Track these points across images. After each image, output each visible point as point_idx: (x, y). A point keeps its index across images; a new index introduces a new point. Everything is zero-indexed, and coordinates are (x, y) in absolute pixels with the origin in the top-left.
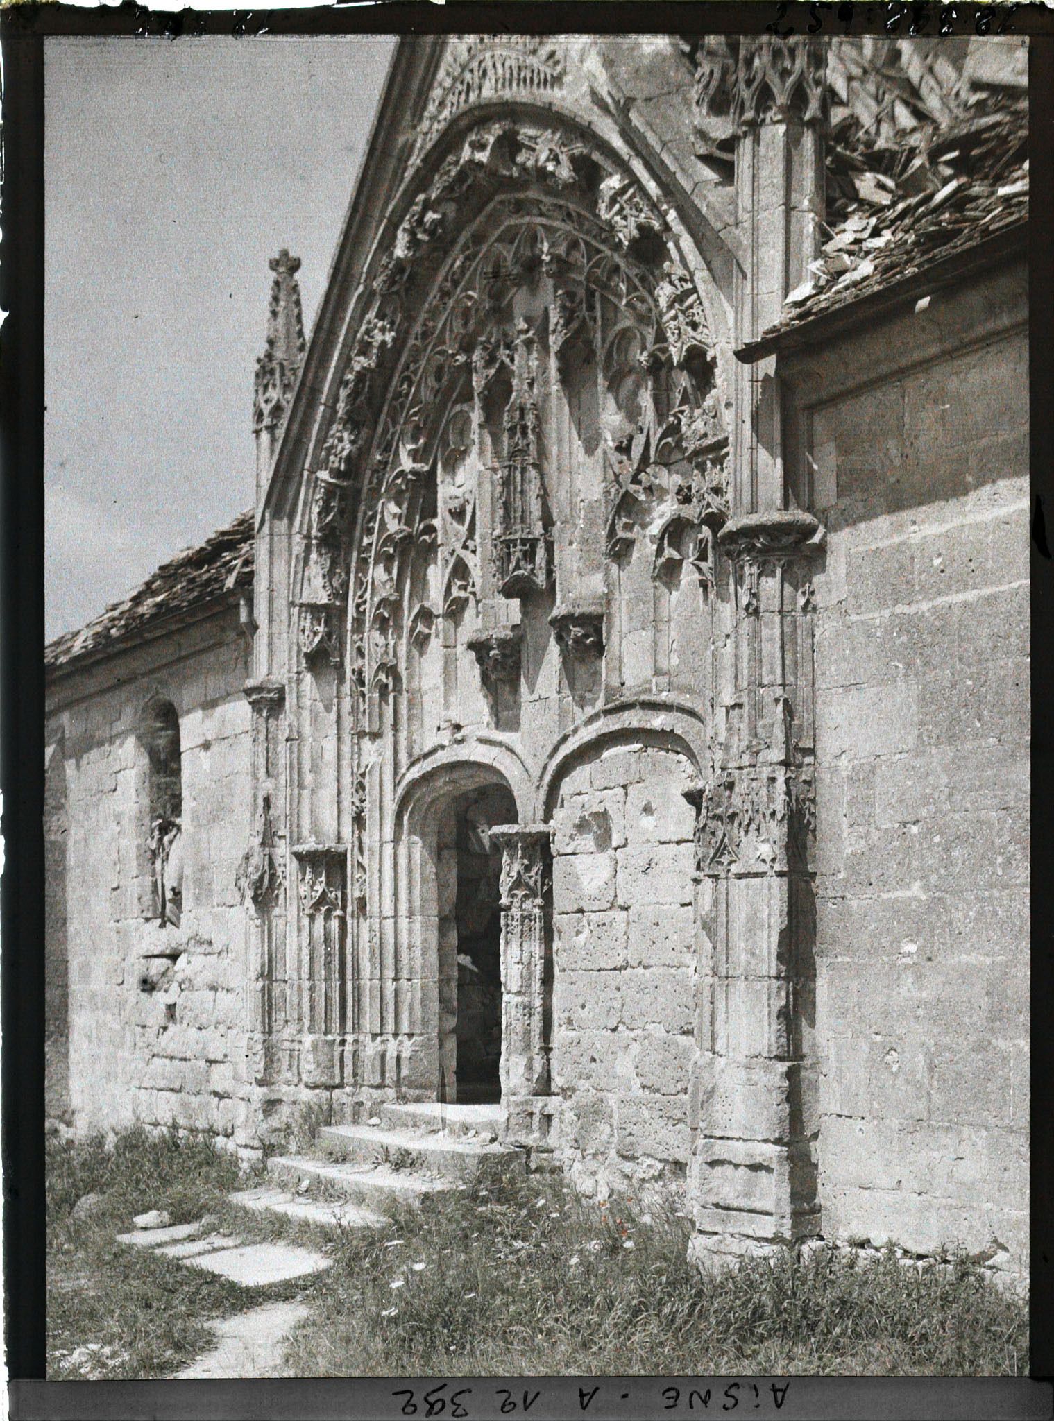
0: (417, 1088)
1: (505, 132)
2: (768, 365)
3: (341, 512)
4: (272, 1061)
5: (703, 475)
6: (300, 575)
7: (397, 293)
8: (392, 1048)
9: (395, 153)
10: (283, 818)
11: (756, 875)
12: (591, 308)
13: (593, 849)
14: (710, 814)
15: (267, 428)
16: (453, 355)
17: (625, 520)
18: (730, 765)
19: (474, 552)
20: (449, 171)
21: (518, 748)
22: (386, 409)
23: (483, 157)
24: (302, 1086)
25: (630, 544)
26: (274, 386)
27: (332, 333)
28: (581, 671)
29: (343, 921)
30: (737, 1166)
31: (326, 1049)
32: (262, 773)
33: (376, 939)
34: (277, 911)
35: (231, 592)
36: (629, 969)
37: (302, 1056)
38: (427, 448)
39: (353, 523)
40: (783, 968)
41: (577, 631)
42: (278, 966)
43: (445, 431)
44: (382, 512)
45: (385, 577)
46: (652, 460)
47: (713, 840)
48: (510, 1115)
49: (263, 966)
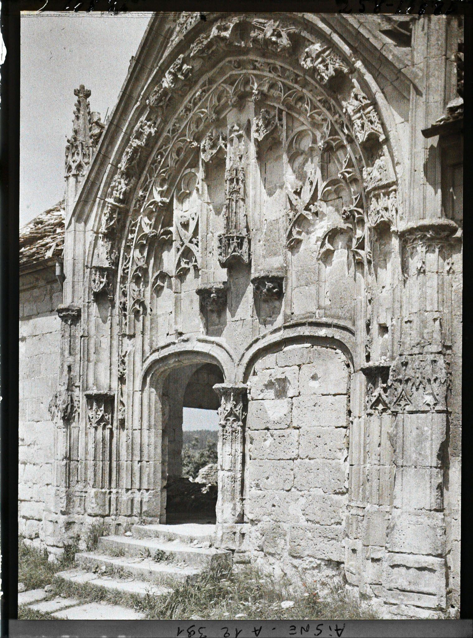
0: (150, 517)
1: (240, 21)
2: (434, 141)
3: (118, 220)
4: (70, 502)
5: (377, 201)
6: (91, 252)
7: (162, 107)
8: (137, 496)
9: (163, 33)
10: (78, 377)
11: (423, 412)
12: (280, 119)
13: (274, 397)
14: (395, 379)
15: (73, 175)
16: (191, 142)
17: (297, 229)
18: (405, 353)
19: (197, 245)
20: (203, 41)
21: (225, 345)
22: (147, 169)
23: (227, 34)
24: (86, 515)
25: (299, 242)
26: (78, 154)
27: (118, 127)
28: (265, 307)
29: (111, 430)
30: (408, 568)
31: (102, 496)
32: (67, 353)
33: (130, 441)
34: (74, 424)
35: (49, 259)
36: (299, 460)
37: (87, 500)
38: (168, 190)
39: (124, 227)
40: (440, 462)
41: (269, 285)
42: (74, 453)
43: (180, 183)
44: (141, 222)
45: (140, 256)
46: (319, 198)
47: (396, 393)
48: (224, 533)
49: (66, 453)
